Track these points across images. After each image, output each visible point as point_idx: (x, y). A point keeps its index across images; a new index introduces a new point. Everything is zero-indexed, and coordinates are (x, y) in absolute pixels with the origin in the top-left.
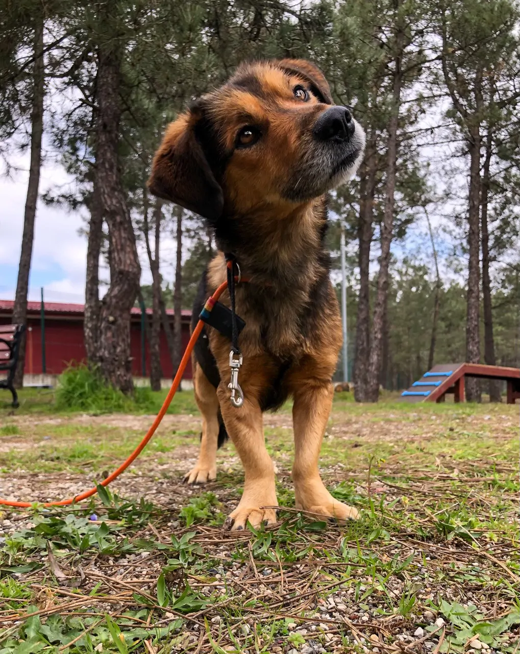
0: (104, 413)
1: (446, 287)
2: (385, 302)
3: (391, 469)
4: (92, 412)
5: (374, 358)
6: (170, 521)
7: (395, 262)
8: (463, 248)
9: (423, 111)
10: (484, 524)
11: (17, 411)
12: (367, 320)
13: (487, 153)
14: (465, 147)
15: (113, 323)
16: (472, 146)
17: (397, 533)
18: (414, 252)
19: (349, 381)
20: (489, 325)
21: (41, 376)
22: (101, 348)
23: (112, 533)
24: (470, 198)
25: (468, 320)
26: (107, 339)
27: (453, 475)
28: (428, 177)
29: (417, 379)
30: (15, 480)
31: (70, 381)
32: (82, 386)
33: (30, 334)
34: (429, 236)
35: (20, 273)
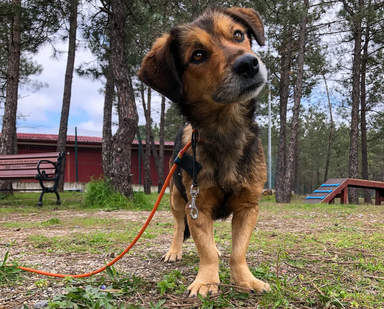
0: (114, 209)
1: (337, 127)
2: (296, 137)
3: (294, 254)
4: (106, 209)
5: (289, 174)
6: (151, 290)
7: (304, 111)
8: (349, 102)
9: (324, 11)
10: (351, 295)
11: (59, 207)
12: (284, 149)
13: (366, 39)
14: (351, 35)
15: (120, 152)
16: (356, 35)
17: (293, 301)
18: (316, 105)
19: (272, 188)
20: (364, 153)
21: (75, 184)
22: (112, 168)
23: (114, 298)
24: (354, 69)
25: (350, 149)
26: (116, 163)
27: (334, 259)
28: (326, 55)
29: (316, 188)
30: (56, 257)
31: (93, 188)
32: (100, 192)
33: (69, 157)
34: (326, 94)
35: (62, 118)
